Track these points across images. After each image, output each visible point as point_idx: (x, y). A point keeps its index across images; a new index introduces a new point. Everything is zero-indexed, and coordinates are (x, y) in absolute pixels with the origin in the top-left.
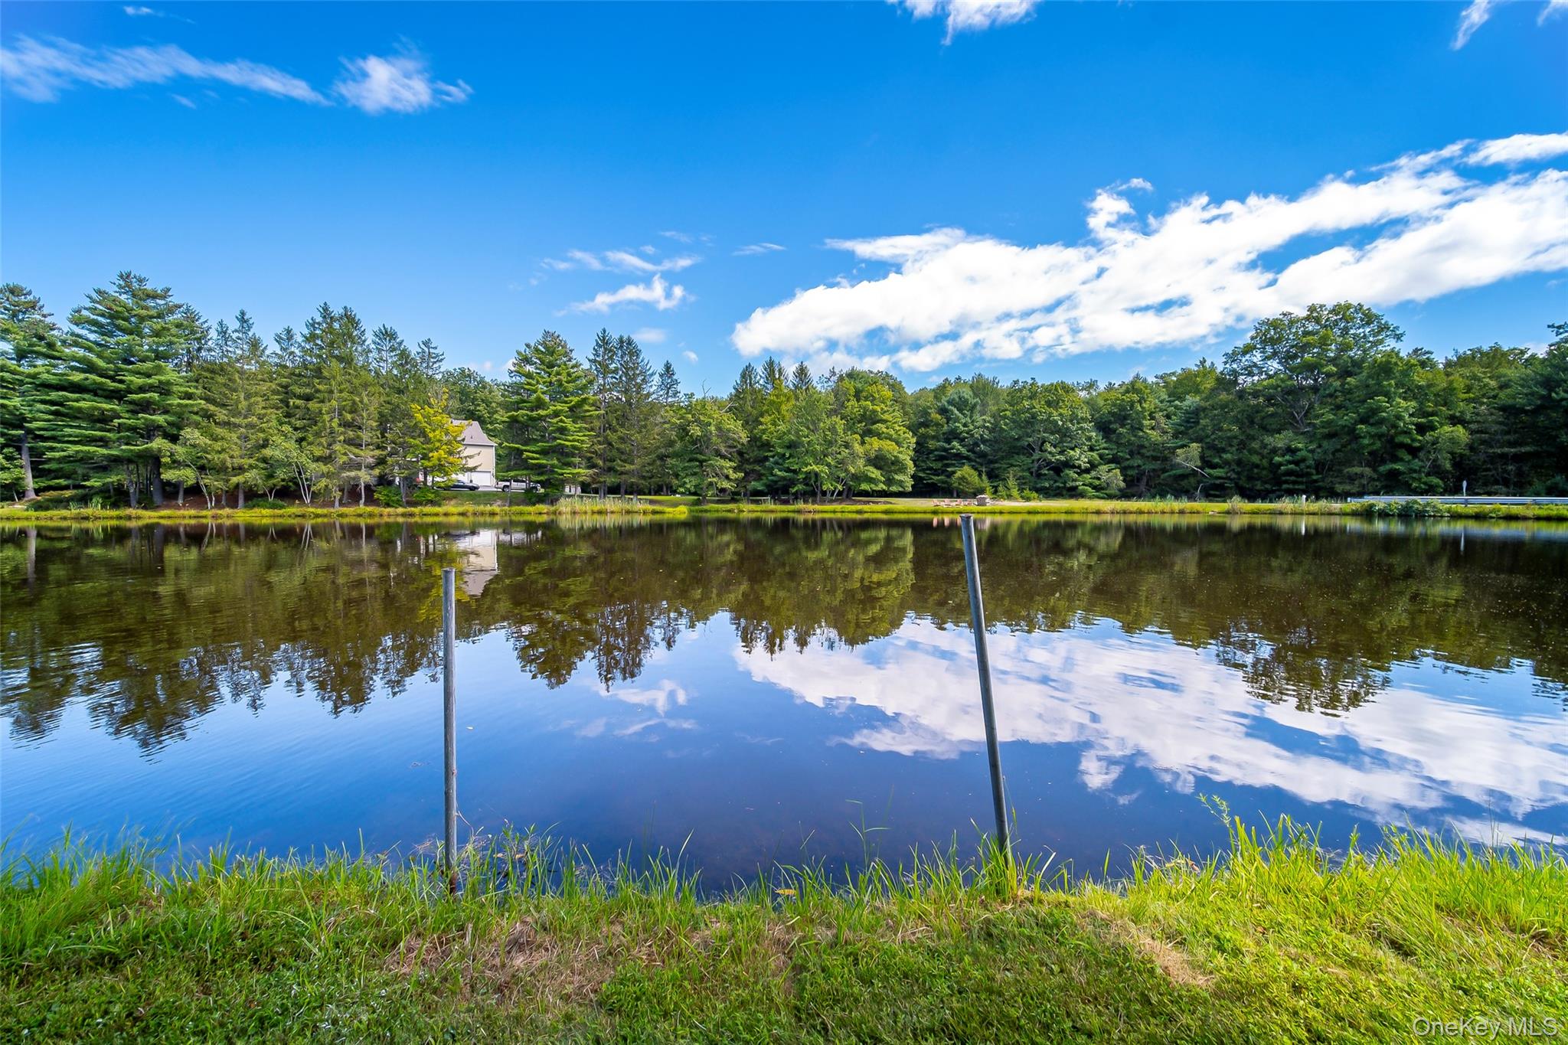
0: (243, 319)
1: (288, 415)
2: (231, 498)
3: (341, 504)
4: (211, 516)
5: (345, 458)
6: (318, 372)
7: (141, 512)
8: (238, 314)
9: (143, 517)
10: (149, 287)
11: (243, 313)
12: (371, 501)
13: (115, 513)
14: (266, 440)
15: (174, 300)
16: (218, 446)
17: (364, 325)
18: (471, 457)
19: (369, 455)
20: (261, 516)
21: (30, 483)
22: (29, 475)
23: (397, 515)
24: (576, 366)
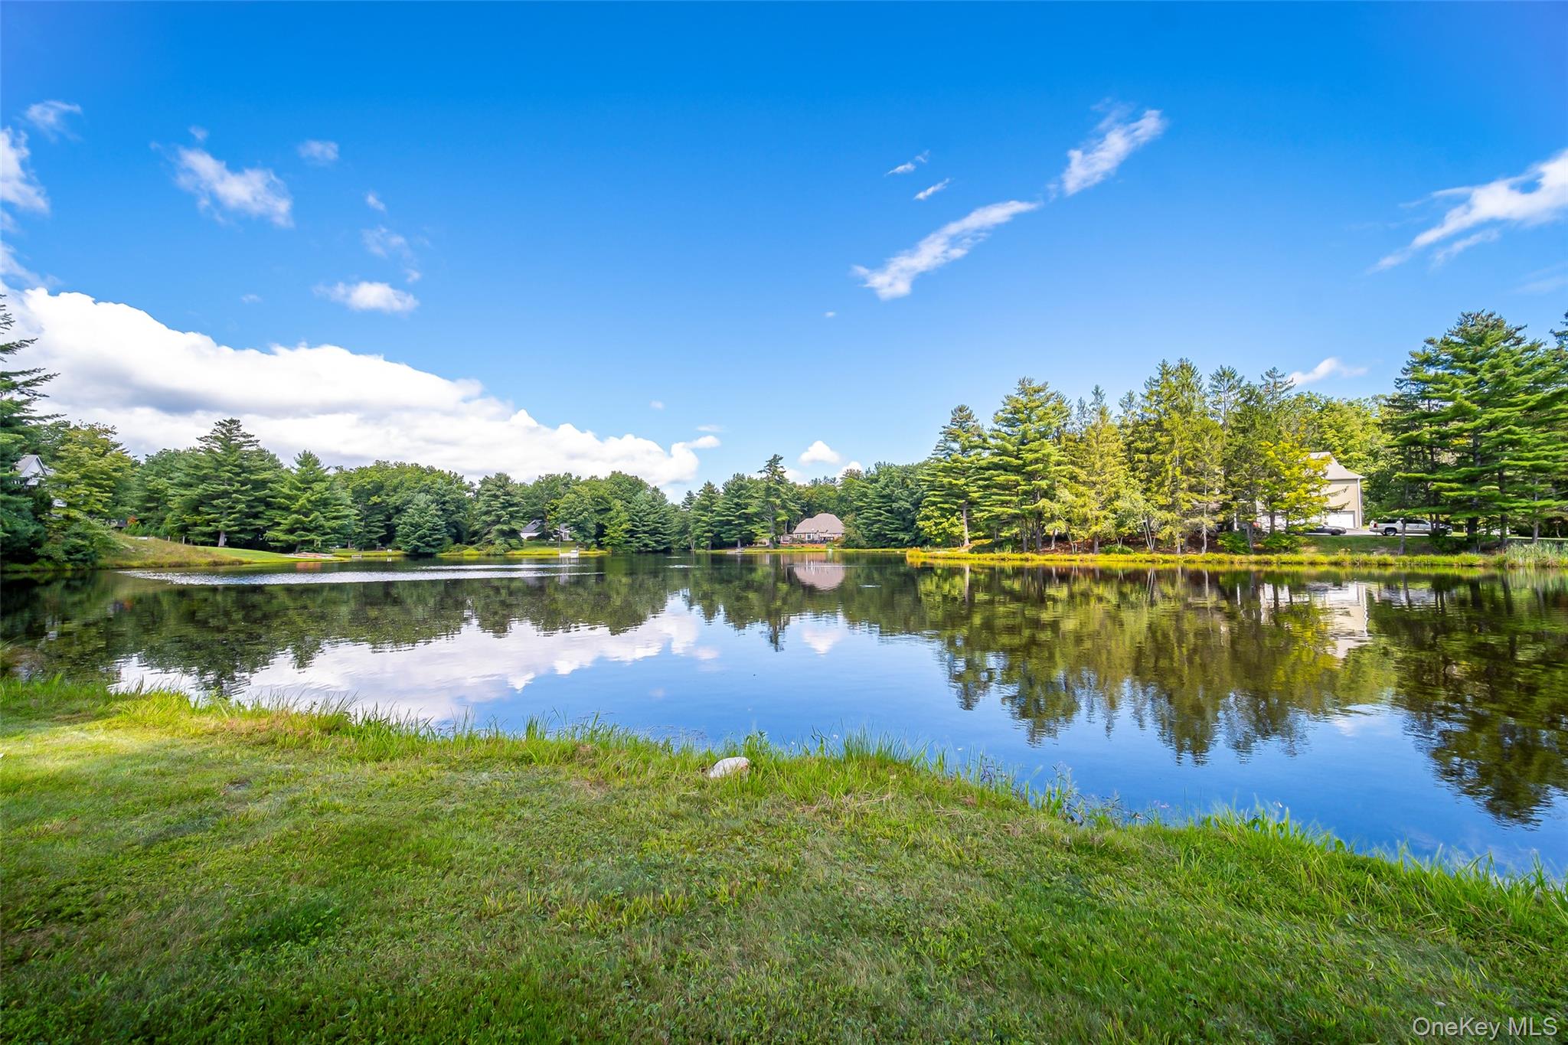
0: (1097, 393)
1: (1133, 470)
2: (1089, 547)
3: (1183, 551)
4: (1079, 560)
5: (1188, 506)
6: (1159, 426)
7: (1034, 556)
8: (1093, 389)
9: (1037, 560)
10: (1035, 385)
11: (1097, 388)
12: (1213, 548)
13: (1017, 556)
14: (1117, 493)
15: (1050, 390)
16: (1080, 501)
17: (1200, 371)
18: (1335, 494)
19: (1213, 500)
20: (1118, 561)
21: (967, 535)
22: (966, 528)
23: (1250, 563)
24: (1532, 348)
